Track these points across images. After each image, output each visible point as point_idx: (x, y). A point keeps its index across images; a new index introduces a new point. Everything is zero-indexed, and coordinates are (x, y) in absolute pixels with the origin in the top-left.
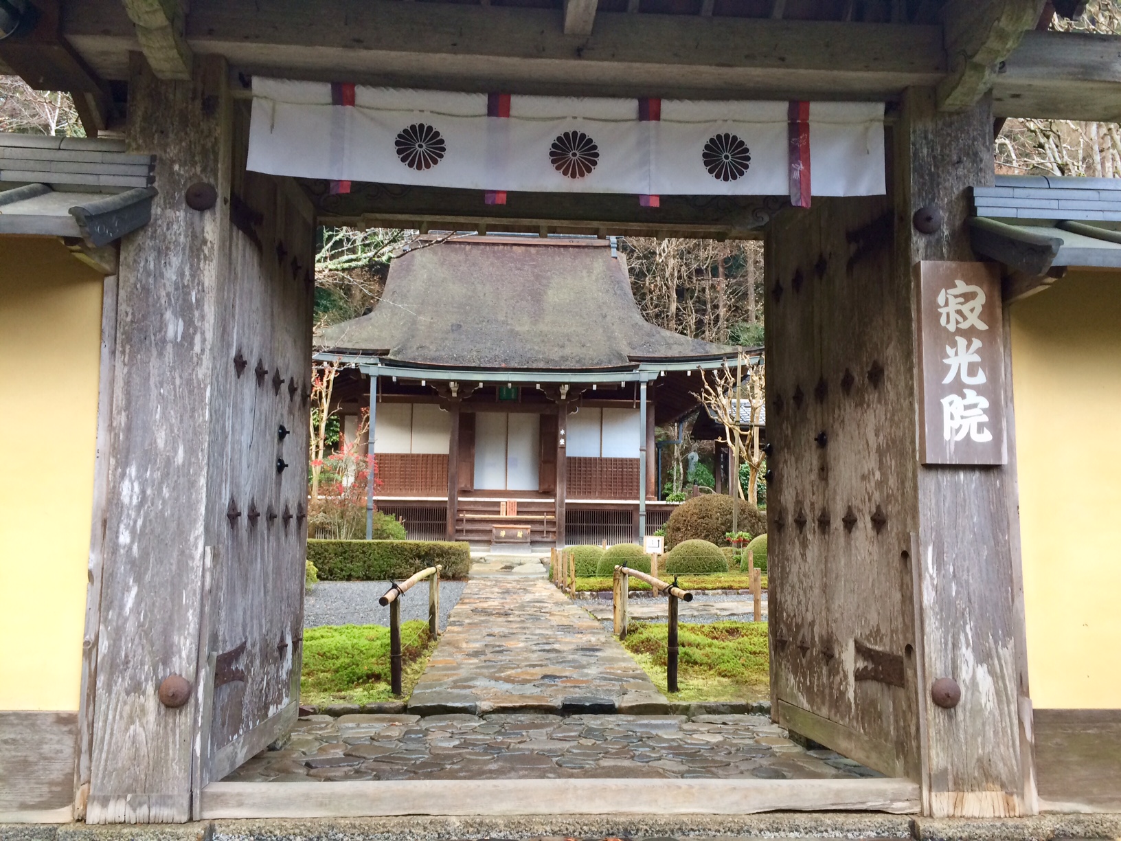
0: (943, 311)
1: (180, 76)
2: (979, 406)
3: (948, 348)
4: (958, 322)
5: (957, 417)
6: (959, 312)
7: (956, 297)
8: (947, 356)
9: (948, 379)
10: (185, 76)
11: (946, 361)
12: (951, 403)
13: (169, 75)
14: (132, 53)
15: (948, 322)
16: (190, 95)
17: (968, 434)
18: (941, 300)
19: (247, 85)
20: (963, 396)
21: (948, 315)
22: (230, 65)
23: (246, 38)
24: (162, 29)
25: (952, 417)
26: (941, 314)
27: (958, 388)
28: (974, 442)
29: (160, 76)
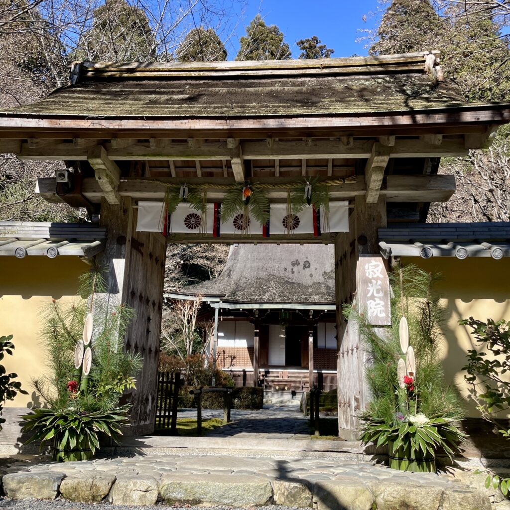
0: (367, 271)
1: (116, 203)
2: (381, 304)
3: (369, 284)
4: (372, 275)
5: (373, 308)
6: (373, 271)
7: (372, 266)
8: (369, 287)
9: (369, 295)
10: (118, 203)
11: (369, 288)
12: (370, 303)
13: (113, 203)
14: (102, 196)
15: (369, 275)
16: (120, 209)
17: (377, 314)
18: (366, 267)
19: (137, 204)
20: (375, 301)
21: (369, 272)
22: (133, 199)
23: (137, 191)
24: (111, 191)
25: (371, 308)
26: (366, 272)
27: (373, 297)
28: (379, 317)
29: (111, 203)
